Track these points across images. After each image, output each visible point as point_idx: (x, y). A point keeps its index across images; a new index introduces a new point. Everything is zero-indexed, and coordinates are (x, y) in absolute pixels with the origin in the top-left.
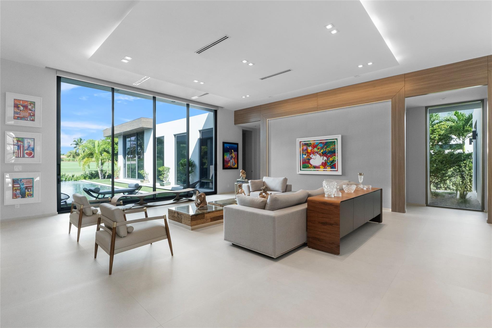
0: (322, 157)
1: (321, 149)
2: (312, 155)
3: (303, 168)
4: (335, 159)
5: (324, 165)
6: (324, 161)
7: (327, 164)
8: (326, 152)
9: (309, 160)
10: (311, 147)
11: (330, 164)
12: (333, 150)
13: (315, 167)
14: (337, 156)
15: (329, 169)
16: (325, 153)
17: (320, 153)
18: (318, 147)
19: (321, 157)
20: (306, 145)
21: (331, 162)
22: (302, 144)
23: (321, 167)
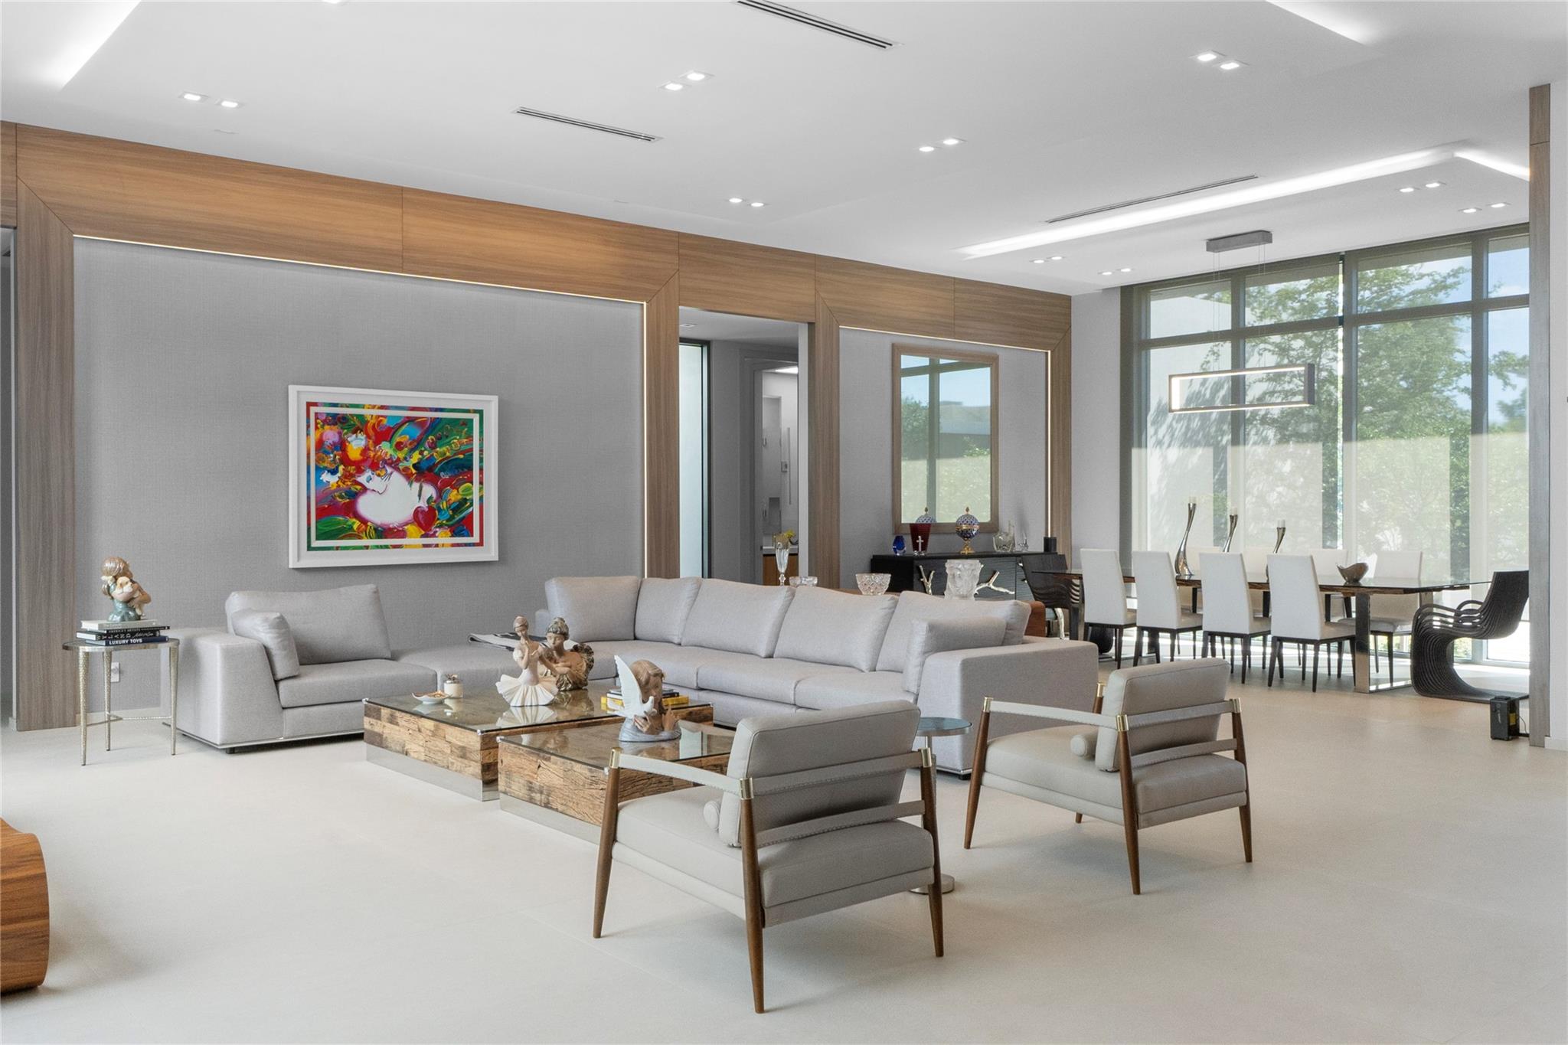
0: (416, 486)
1: (413, 450)
2: (369, 473)
3: (317, 539)
4: (472, 493)
5: (425, 520)
6: (424, 505)
7: (438, 516)
8: (435, 465)
9: (354, 496)
10: (362, 436)
11: (451, 518)
12: (462, 456)
13: (383, 532)
14: (481, 483)
15: (443, 538)
16: (430, 469)
17: (407, 469)
18: (397, 439)
19: (411, 484)
20: (335, 424)
21: (453, 510)
22: (316, 414)
23: (411, 529)
